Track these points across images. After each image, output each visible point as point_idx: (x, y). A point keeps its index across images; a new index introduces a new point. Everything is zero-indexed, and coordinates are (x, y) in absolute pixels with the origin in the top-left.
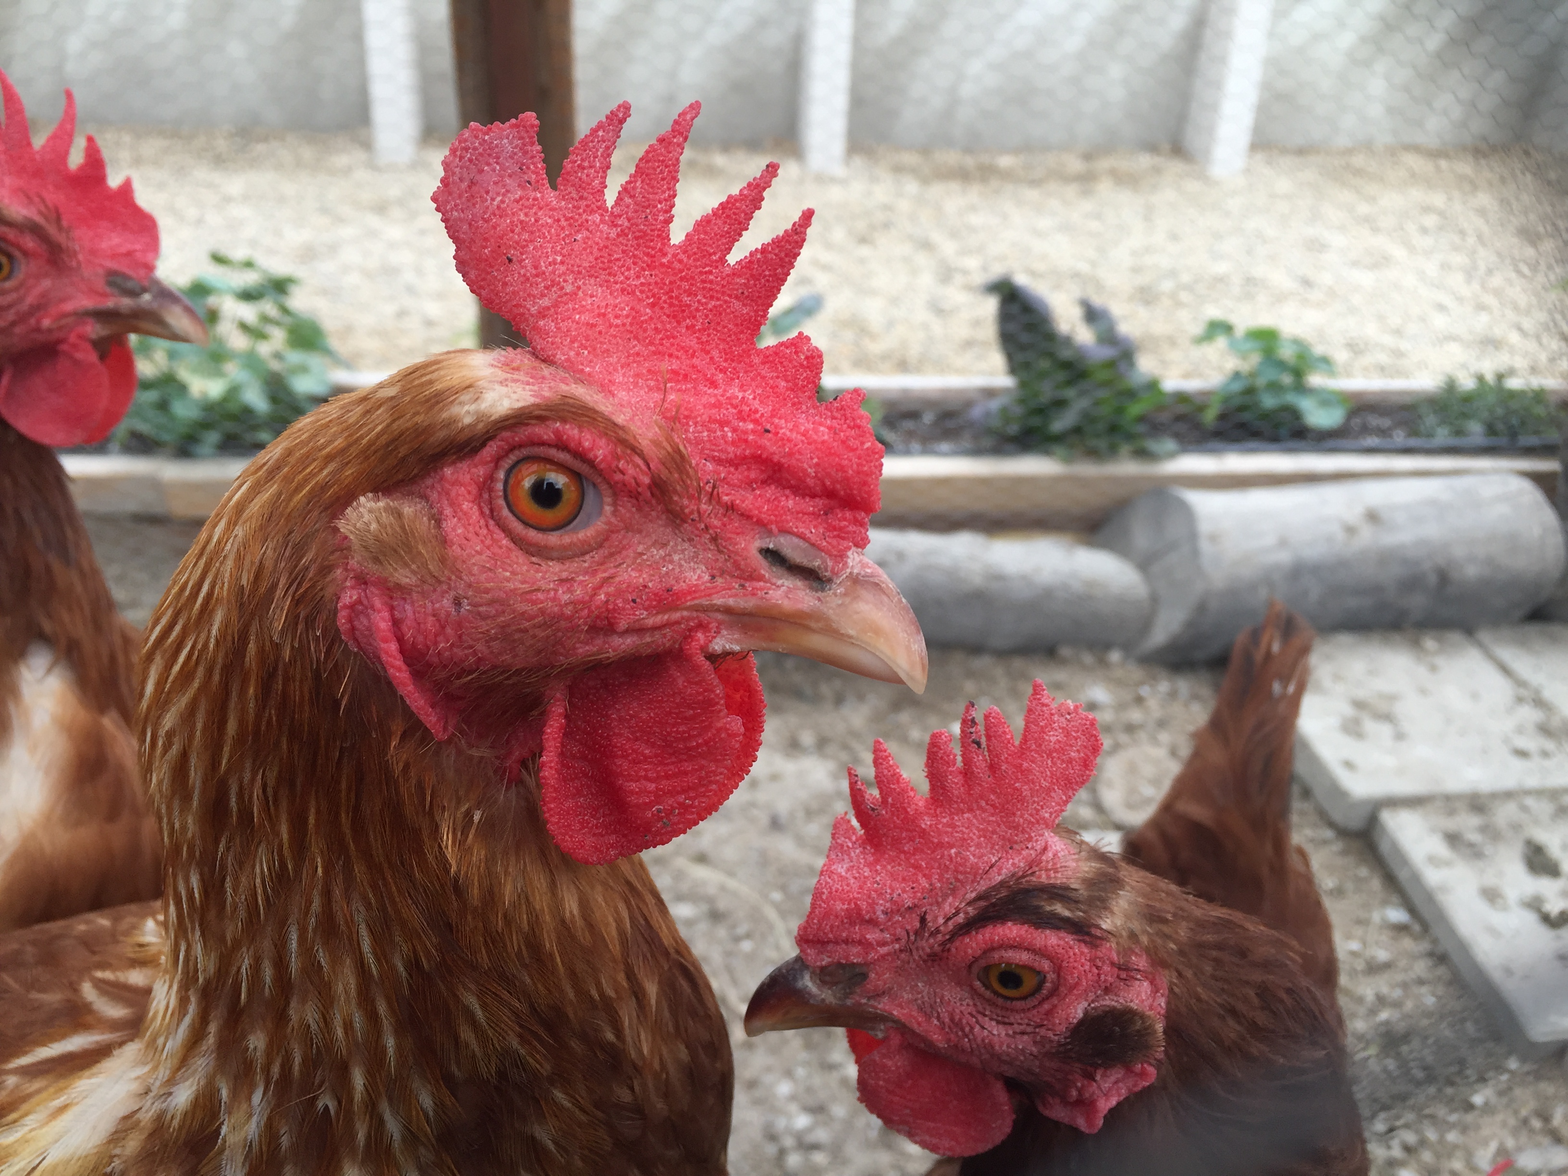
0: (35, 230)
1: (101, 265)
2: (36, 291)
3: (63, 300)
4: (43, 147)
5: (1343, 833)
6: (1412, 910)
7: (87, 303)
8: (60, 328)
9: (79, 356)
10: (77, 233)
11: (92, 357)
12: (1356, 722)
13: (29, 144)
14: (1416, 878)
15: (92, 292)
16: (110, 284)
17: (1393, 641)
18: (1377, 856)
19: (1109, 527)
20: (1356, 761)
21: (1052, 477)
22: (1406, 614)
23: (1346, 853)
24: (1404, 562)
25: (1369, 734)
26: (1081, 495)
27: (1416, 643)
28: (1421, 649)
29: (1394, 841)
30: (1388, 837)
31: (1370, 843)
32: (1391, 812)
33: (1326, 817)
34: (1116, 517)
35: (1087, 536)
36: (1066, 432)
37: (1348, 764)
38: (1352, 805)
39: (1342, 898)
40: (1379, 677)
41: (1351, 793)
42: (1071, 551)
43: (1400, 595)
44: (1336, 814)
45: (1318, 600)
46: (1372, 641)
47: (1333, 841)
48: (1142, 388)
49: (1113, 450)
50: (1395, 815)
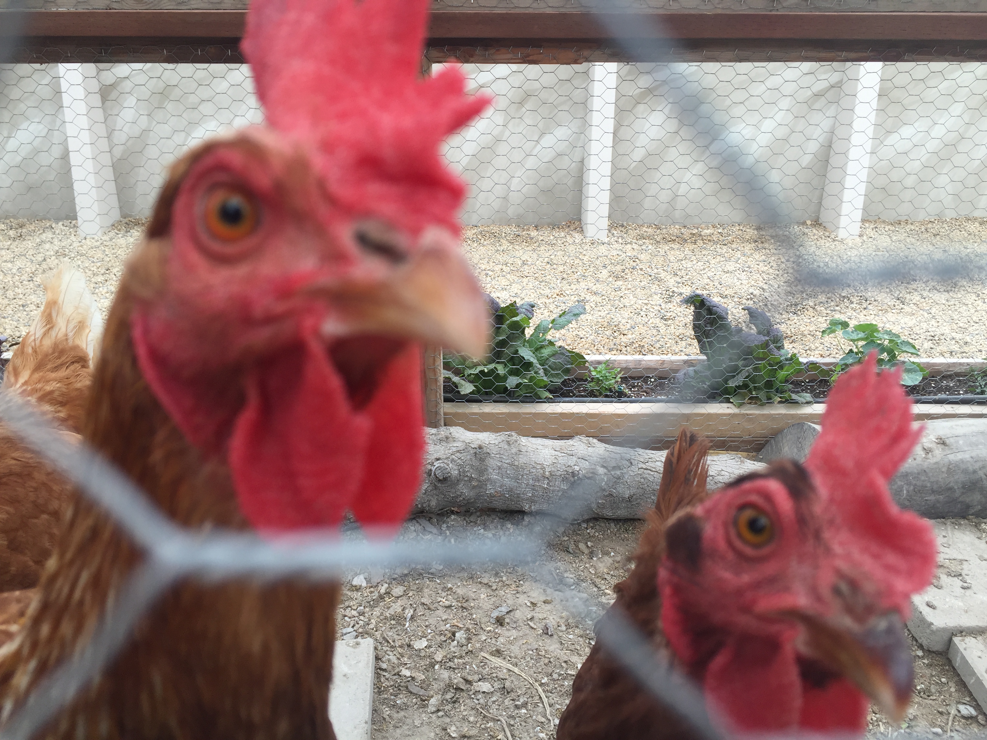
5: (929, 652)
6: (977, 707)
14: (981, 682)
17: (960, 524)
18: (953, 668)
19: (768, 447)
20: (935, 603)
21: (730, 414)
22: (968, 507)
23: (931, 665)
24: (965, 471)
25: (944, 585)
26: (750, 426)
27: (976, 526)
28: (980, 530)
29: (963, 658)
30: (959, 655)
31: (948, 659)
32: (961, 638)
33: (917, 641)
34: (773, 441)
35: (754, 454)
36: (739, 387)
37: (929, 605)
38: (933, 632)
39: (929, 696)
40: (951, 547)
41: (932, 624)
42: (742, 462)
43: (963, 493)
44: (923, 639)
45: (907, 495)
46: (946, 524)
47: (923, 657)
48: (787, 360)
49: (769, 398)
50: (963, 640)
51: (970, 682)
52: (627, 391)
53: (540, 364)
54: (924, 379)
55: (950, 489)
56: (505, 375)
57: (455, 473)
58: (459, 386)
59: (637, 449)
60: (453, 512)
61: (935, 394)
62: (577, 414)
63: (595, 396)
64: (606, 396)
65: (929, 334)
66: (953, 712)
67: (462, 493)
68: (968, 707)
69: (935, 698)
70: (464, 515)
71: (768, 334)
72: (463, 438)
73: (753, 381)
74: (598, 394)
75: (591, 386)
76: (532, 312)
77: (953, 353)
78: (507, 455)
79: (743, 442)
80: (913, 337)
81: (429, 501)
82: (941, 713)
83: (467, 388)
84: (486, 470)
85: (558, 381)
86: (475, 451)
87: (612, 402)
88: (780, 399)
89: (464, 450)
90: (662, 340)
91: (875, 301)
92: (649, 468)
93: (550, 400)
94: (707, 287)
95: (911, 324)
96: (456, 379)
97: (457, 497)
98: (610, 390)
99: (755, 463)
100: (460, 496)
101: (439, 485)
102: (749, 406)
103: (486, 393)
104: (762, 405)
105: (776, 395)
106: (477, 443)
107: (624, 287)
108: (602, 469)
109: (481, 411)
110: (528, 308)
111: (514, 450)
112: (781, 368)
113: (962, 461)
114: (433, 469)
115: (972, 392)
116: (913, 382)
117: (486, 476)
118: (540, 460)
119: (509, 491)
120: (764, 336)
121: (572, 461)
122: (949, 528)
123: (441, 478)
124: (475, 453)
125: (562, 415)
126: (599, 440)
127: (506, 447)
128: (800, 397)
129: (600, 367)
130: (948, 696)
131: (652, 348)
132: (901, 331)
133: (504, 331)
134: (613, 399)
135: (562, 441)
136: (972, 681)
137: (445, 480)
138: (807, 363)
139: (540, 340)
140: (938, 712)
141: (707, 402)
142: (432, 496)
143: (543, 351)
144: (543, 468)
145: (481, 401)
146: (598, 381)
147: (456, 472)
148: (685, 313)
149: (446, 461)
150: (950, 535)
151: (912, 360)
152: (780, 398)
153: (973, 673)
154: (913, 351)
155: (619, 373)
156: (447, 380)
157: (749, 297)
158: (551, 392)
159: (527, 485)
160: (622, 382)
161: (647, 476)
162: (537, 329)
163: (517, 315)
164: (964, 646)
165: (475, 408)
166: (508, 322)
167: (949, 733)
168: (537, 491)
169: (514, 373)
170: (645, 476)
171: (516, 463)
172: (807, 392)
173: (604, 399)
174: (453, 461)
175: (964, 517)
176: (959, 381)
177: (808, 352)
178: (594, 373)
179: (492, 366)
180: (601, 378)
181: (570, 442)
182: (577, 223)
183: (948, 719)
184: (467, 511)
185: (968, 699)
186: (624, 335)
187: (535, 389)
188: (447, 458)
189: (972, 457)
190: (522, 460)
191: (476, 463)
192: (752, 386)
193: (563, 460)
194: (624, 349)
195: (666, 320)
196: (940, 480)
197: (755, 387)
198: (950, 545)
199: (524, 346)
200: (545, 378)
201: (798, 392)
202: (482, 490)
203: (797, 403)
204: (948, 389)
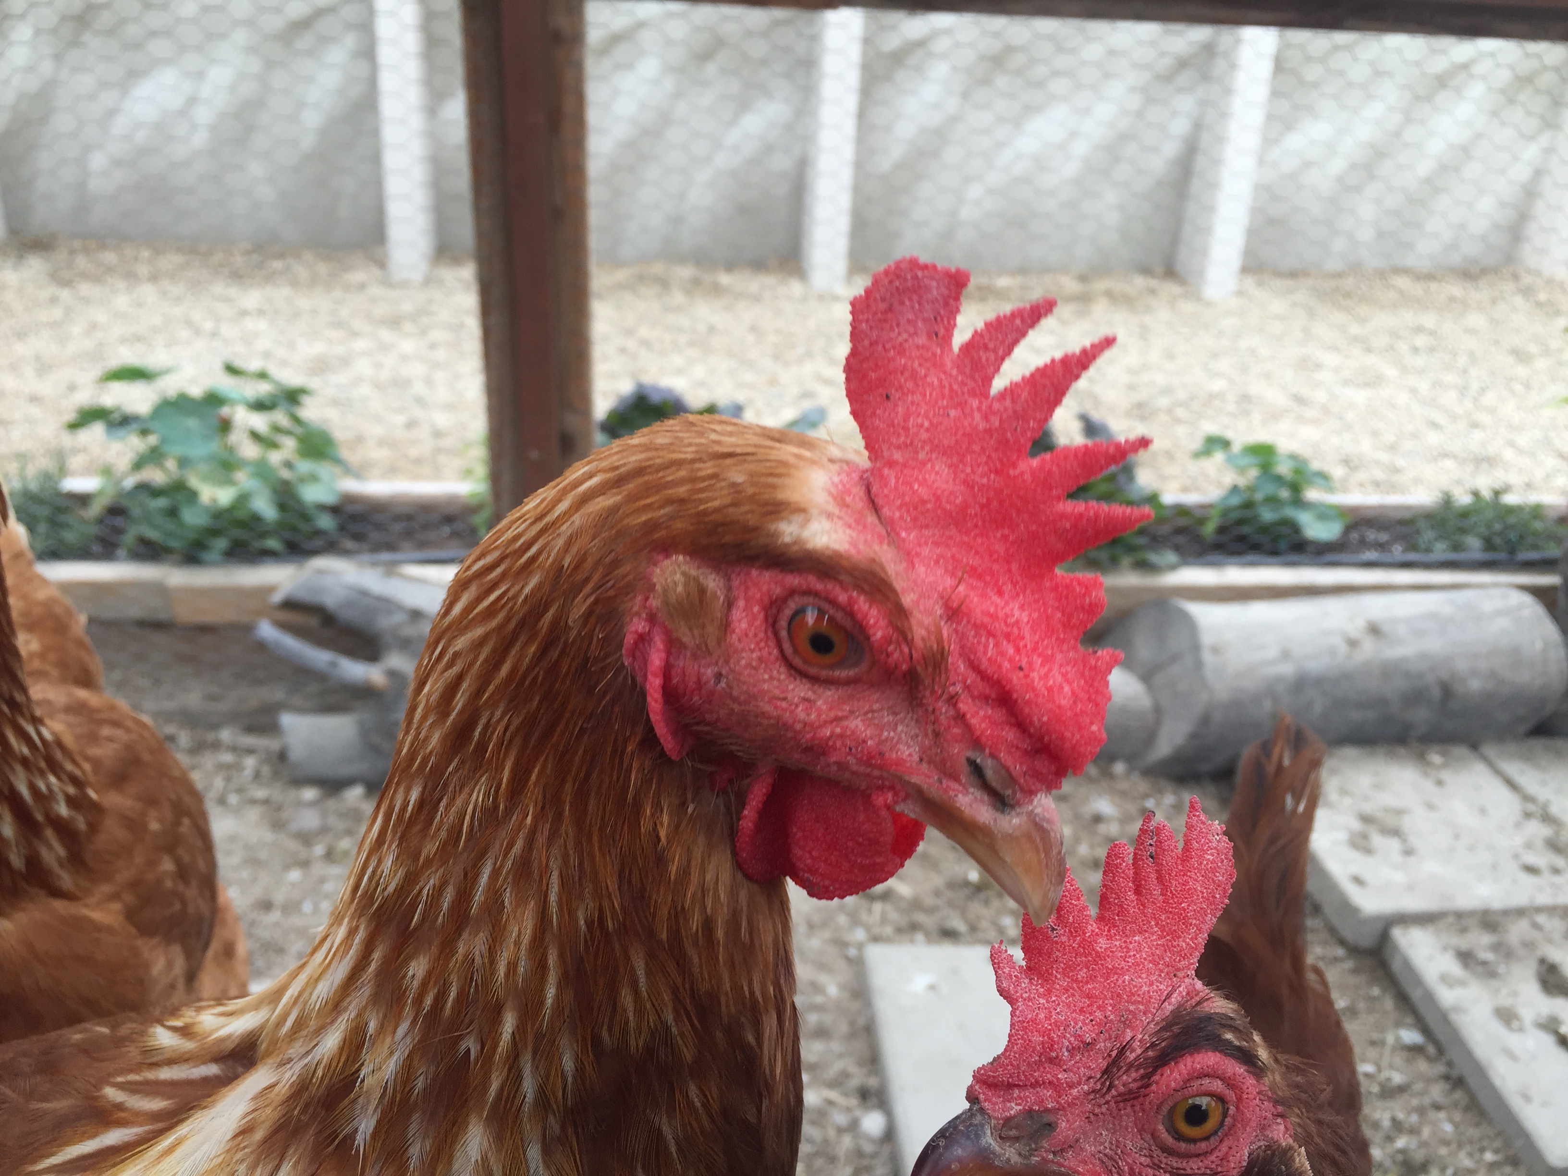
5: (1354, 951)
6: (1426, 1031)
12: (1365, 836)
14: (1430, 997)
17: (1398, 755)
18: (1390, 974)
20: (1364, 877)
22: (1410, 727)
23: (1356, 971)
24: (1408, 675)
25: (1376, 849)
27: (1420, 757)
28: (1426, 763)
29: (1405, 959)
30: (1400, 955)
31: (1382, 960)
32: (1402, 929)
33: (1337, 934)
37: (1355, 880)
38: (1362, 922)
39: (1355, 1018)
40: (1385, 790)
41: (1361, 909)
43: (1404, 708)
44: (1346, 930)
47: (1345, 959)
48: (1143, 498)
49: (1115, 560)
50: (1406, 932)
51: (1416, 995)
54: (1347, 529)
61: (1361, 552)
66: (1390, 1039)
68: (1412, 1032)
82: (1374, 1043)
88: (1131, 562)
104: (1105, 570)
105: (1126, 556)
110: (734, 409)
113: (1403, 658)
115: (1415, 550)
116: (1329, 534)
122: (1382, 760)
128: (1161, 558)
136: (1420, 994)
138: (1173, 505)
140: (1370, 1041)
151: (1326, 499)
152: (1131, 559)
153: (1420, 982)
154: (1326, 485)
164: (1408, 940)
167: (1385, 1074)
172: (1168, 549)
175: (1403, 743)
176: (1397, 533)
182: (794, 262)
183: (1383, 1052)
185: (1412, 1019)
189: (1417, 653)
196: (1371, 688)
198: (1383, 786)
201: (1157, 550)
203: (1156, 567)
204: (1381, 544)
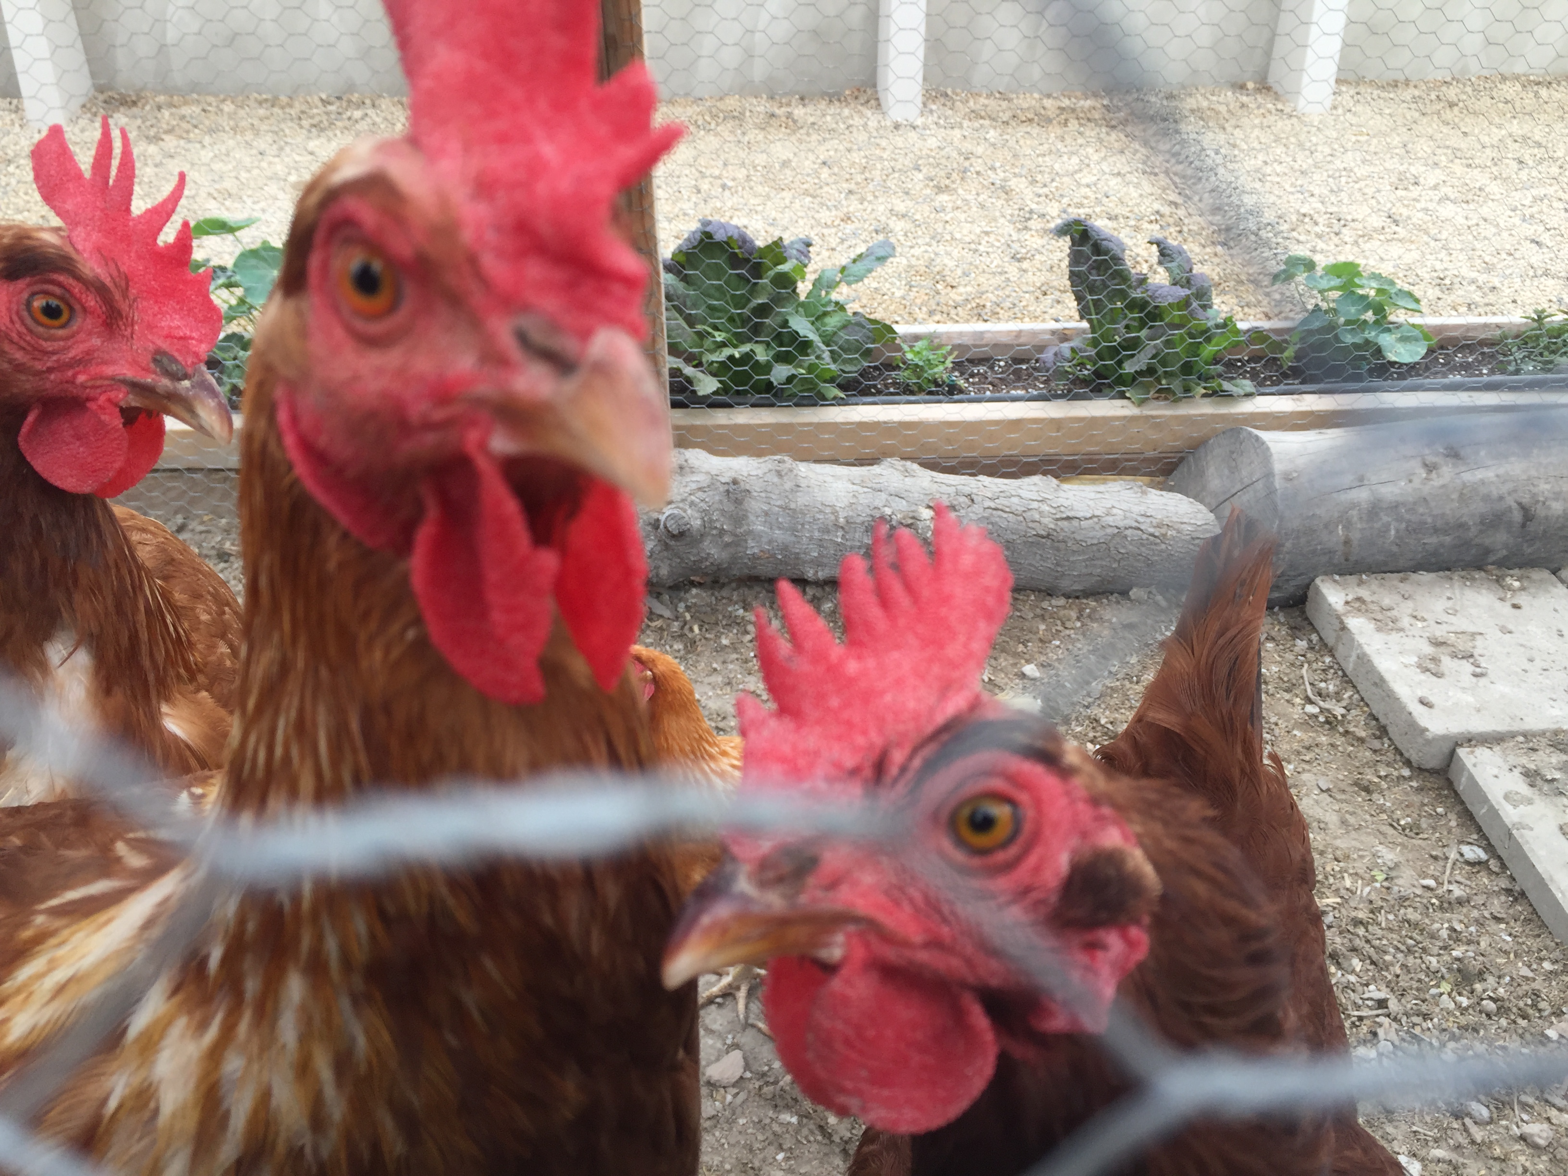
0: (101, 290)
1: (153, 343)
2: (82, 347)
3: (105, 363)
4: (140, 217)
5: (1419, 770)
6: (1489, 848)
7: (129, 373)
8: (93, 387)
9: (105, 418)
10: (141, 304)
11: (118, 422)
12: (1435, 660)
13: (128, 210)
14: (1494, 813)
15: (134, 363)
16: (155, 360)
17: (1473, 579)
18: (1456, 792)
19: (1183, 469)
20: (1432, 699)
21: (1125, 417)
22: (1488, 551)
23: (1422, 790)
24: (1486, 498)
25: (1446, 672)
26: (1154, 436)
27: (1497, 581)
28: (1503, 587)
29: (1471, 778)
30: (1466, 774)
31: (1448, 779)
32: (1468, 749)
33: (1401, 754)
34: (1191, 459)
35: (1161, 479)
36: (1140, 373)
37: (1423, 702)
38: (1428, 742)
39: (1417, 834)
40: (1458, 615)
41: (1427, 730)
42: (1144, 493)
43: (1481, 532)
44: (1411, 751)
45: (1396, 537)
46: (1451, 579)
47: (1410, 778)
48: (1217, 326)
49: (1187, 390)
50: (1472, 752)
51: (1480, 812)
52: (961, 383)
53: (824, 343)
54: (1430, 351)
55: (1462, 526)
56: (768, 361)
57: (697, 523)
58: (695, 381)
59: (981, 477)
60: (693, 584)
61: (1445, 376)
62: (885, 423)
63: (912, 393)
64: (931, 393)
65: (1436, 275)
66: (1453, 855)
67: (709, 554)
68: (1475, 848)
69: (1426, 836)
70: (712, 588)
71: (1188, 283)
72: (706, 467)
73: (1164, 363)
74: (916, 389)
75: (903, 375)
76: (807, 255)
77: (1473, 307)
78: (777, 492)
79: (1145, 460)
80: (1411, 281)
81: (657, 568)
82: (1435, 858)
83: (707, 385)
84: (745, 517)
85: (852, 370)
86: (726, 487)
87: (939, 402)
88: (1204, 391)
89: (709, 486)
90: (1014, 294)
91: (1353, 220)
92: (1000, 507)
93: (840, 402)
94: (1086, 201)
95: (1409, 258)
96: (689, 371)
97: (701, 561)
98: (937, 385)
99: (1163, 493)
100: (706, 559)
101: (673, 543)
102: (1156, 403)
103: (738, 393)
104: (1177, 401)
105: (1199, 385)
106: (729, 474)
107: (950, 205)
108: (928, 510)
109: (733, 422)
110: (801, 247)
111: (788, 485)
112: (1208, 340)
113: (1483, 482)
114: (662, 518)
115: (1503, 372)
116: (1411, 356)
117: (745, 527)
118: (830, 499)
119: (782, 550)
120: (1182, 287)
121: (880, 500)
122: (1457, 584)
123: (676, 532)
124: (728, 491)
125: (862, 425)
126: (921, 465)
127: (776, 480)
128: (1236, 386)
129: (919, 345)
130: (1445, 833)
131: (998, 310)
132: (1393, 270)
133: (763, 288)
134: (941, 397)
135: (863, 468)
136: (1484, 811)
137: (681, 535)
138: (1248, 331)
139: (823, 302)
140: (1432, 856)
141: (1090, 399)
142: (662, 561)
143: (828, 320)
144: (835, 513)
145: (729, 406)
146: (917, 369)
147: (699, 522)
148: (1050, 247)
149: (681, 505)
150: (1458, 596)
151: (1412, 321)
152: (1205, 388)
153: (1485, 800)
154: (1413, 306)
155: (950, 353)
156: (675, 373)
157: (1153, 218)
158: (841, 387)
159: (811, 539)
160: (954, 369)
161: (997, 519)
162: (817, 283)
163: (783, 260)
164: (1474, 760)
165: (721, 418)
166: (771, 273)
167: (1446, 887)
168: (826, 548)
169: (784, 358)
170: (993, 520)
171: (793, 506)
172: (1245, 378)
173: (928, 397)
174: (692, 504)
175: (1480, 568)
176: (1483, 354)
177: (1246, 309)
178: (909, 356)
179: (746, 348)
180: (921, 363)
181: (876, 469)
182: (869, 92)
183: (1445, 867)
184: (715, 582)
185: (1475, 836)
186: (952, 287)
187: (816, 385)
188: (683, 500)
189: (1497, 476)
190: (802, 500)
191: (729, 507)
192: (1161, 370)
193: (866, 499)
194: (953, 312)
195: (1019, 260)
196: (1448, 512)
197: (1165, 372)
198: (1456, 611)
199: (797, 312)
200: (833, 367)
201: (1232, 378)
202: (740, 549)
203: (1231, 396)
204: (1466, 367)
